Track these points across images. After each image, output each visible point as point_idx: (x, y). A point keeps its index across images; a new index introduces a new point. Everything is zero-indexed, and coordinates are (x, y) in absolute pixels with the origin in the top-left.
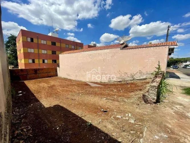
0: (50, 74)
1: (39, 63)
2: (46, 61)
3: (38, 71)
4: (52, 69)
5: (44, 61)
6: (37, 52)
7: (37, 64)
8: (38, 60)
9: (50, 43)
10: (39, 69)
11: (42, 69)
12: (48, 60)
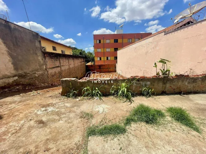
0: (110, 70)
1: (104, 60)
2: (109, 58)
3: (101, 67)
4: (112, 65)
5: (107, 59)
6: (103, 51)
7: (102, 61)
8: (103, 57)
9: (112, 41)
10: (102, 65)
11: (104, 65)
12: (111, 57)
